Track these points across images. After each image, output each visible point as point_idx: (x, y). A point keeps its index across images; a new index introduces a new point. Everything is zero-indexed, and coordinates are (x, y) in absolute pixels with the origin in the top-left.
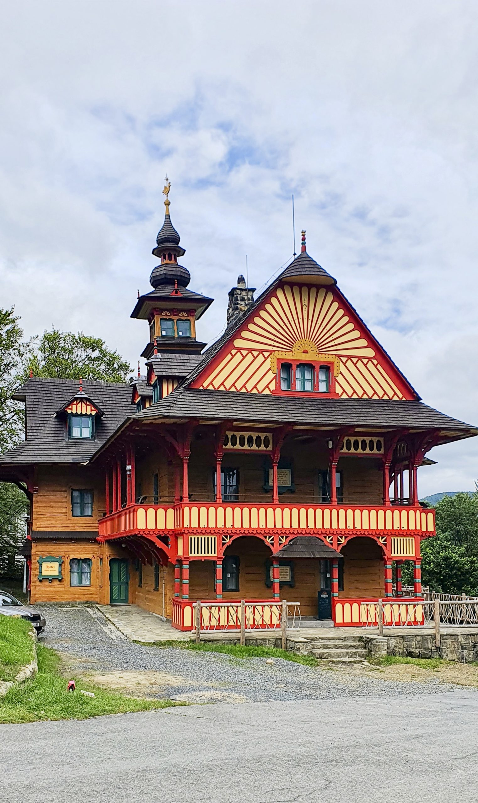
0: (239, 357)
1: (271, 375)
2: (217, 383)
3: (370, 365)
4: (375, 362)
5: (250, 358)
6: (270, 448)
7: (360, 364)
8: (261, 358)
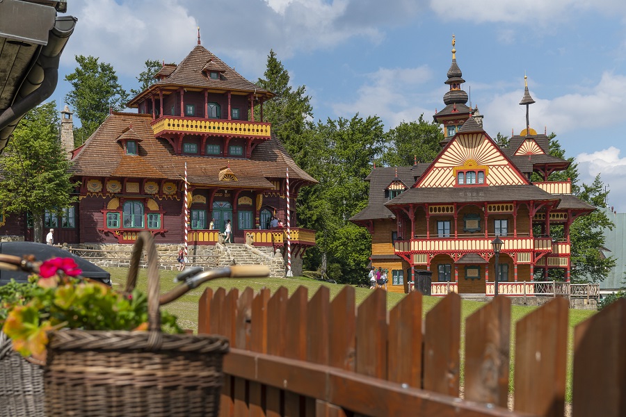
0: (437, 171)
1: (453, 178)
2: (426, 185)
3: (505, 169)
4: (508, 167)
5: (443, 171)
6: (453, 212)
7: (500, 169)
8: (448, 171)
